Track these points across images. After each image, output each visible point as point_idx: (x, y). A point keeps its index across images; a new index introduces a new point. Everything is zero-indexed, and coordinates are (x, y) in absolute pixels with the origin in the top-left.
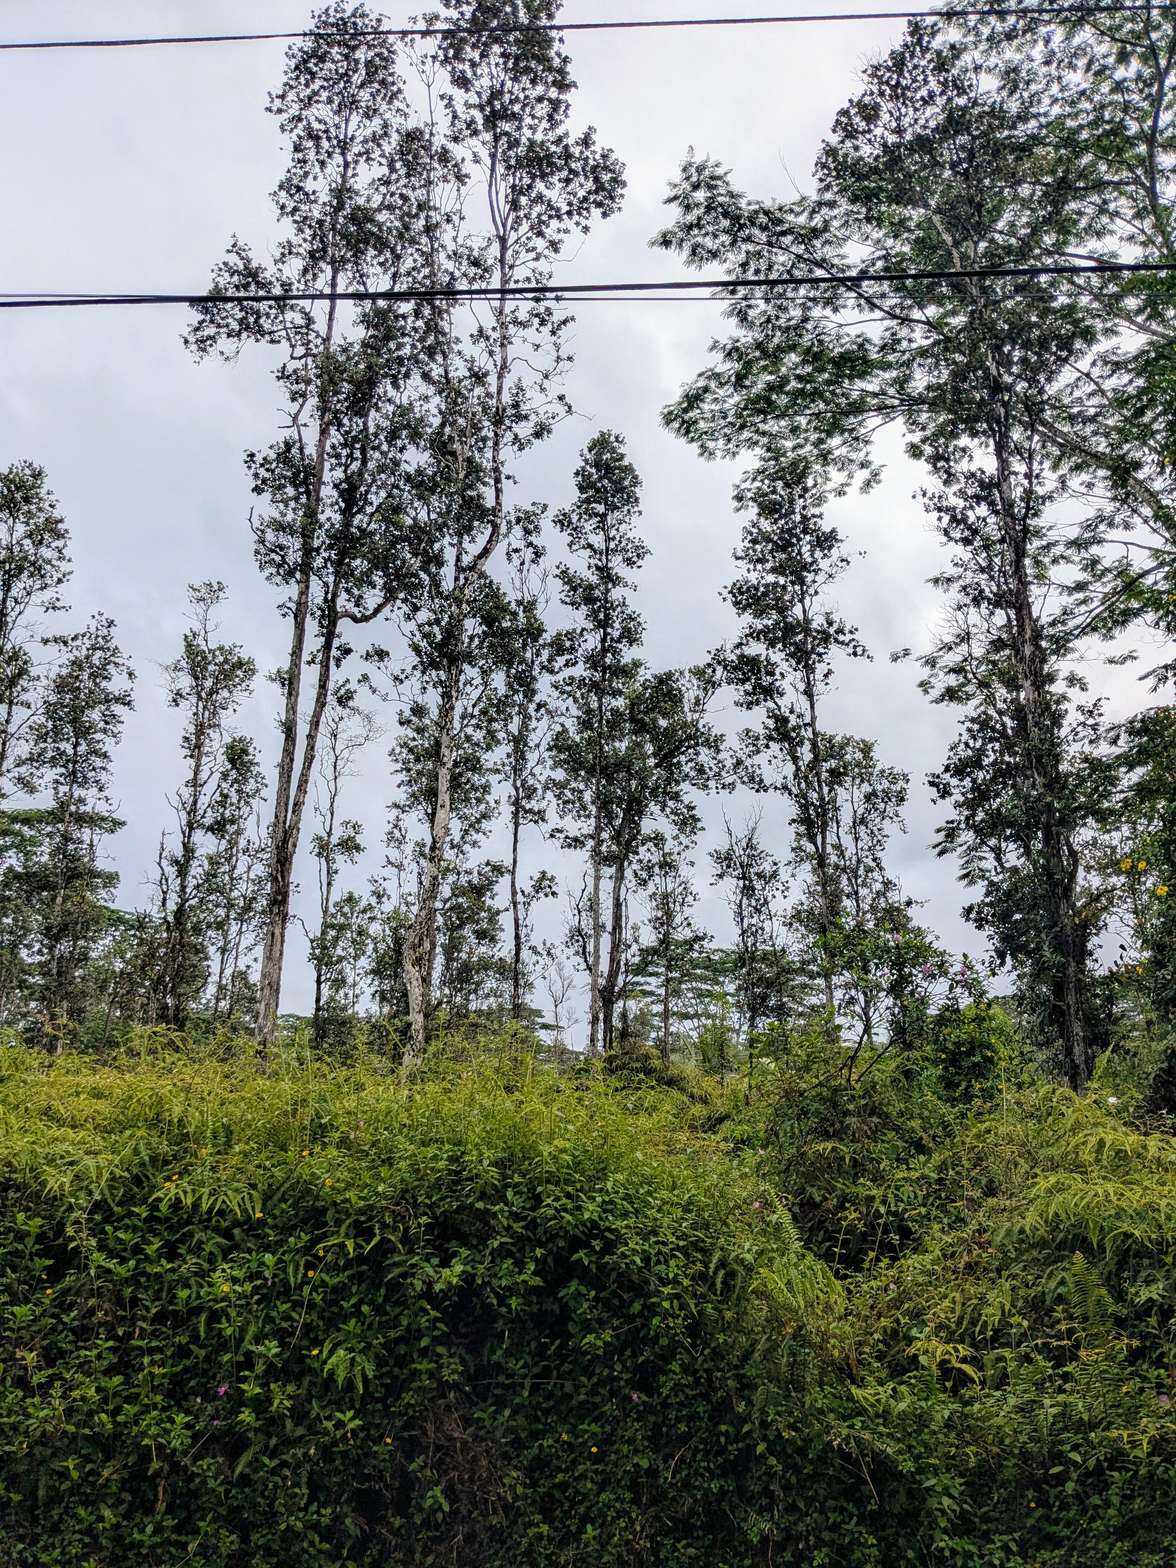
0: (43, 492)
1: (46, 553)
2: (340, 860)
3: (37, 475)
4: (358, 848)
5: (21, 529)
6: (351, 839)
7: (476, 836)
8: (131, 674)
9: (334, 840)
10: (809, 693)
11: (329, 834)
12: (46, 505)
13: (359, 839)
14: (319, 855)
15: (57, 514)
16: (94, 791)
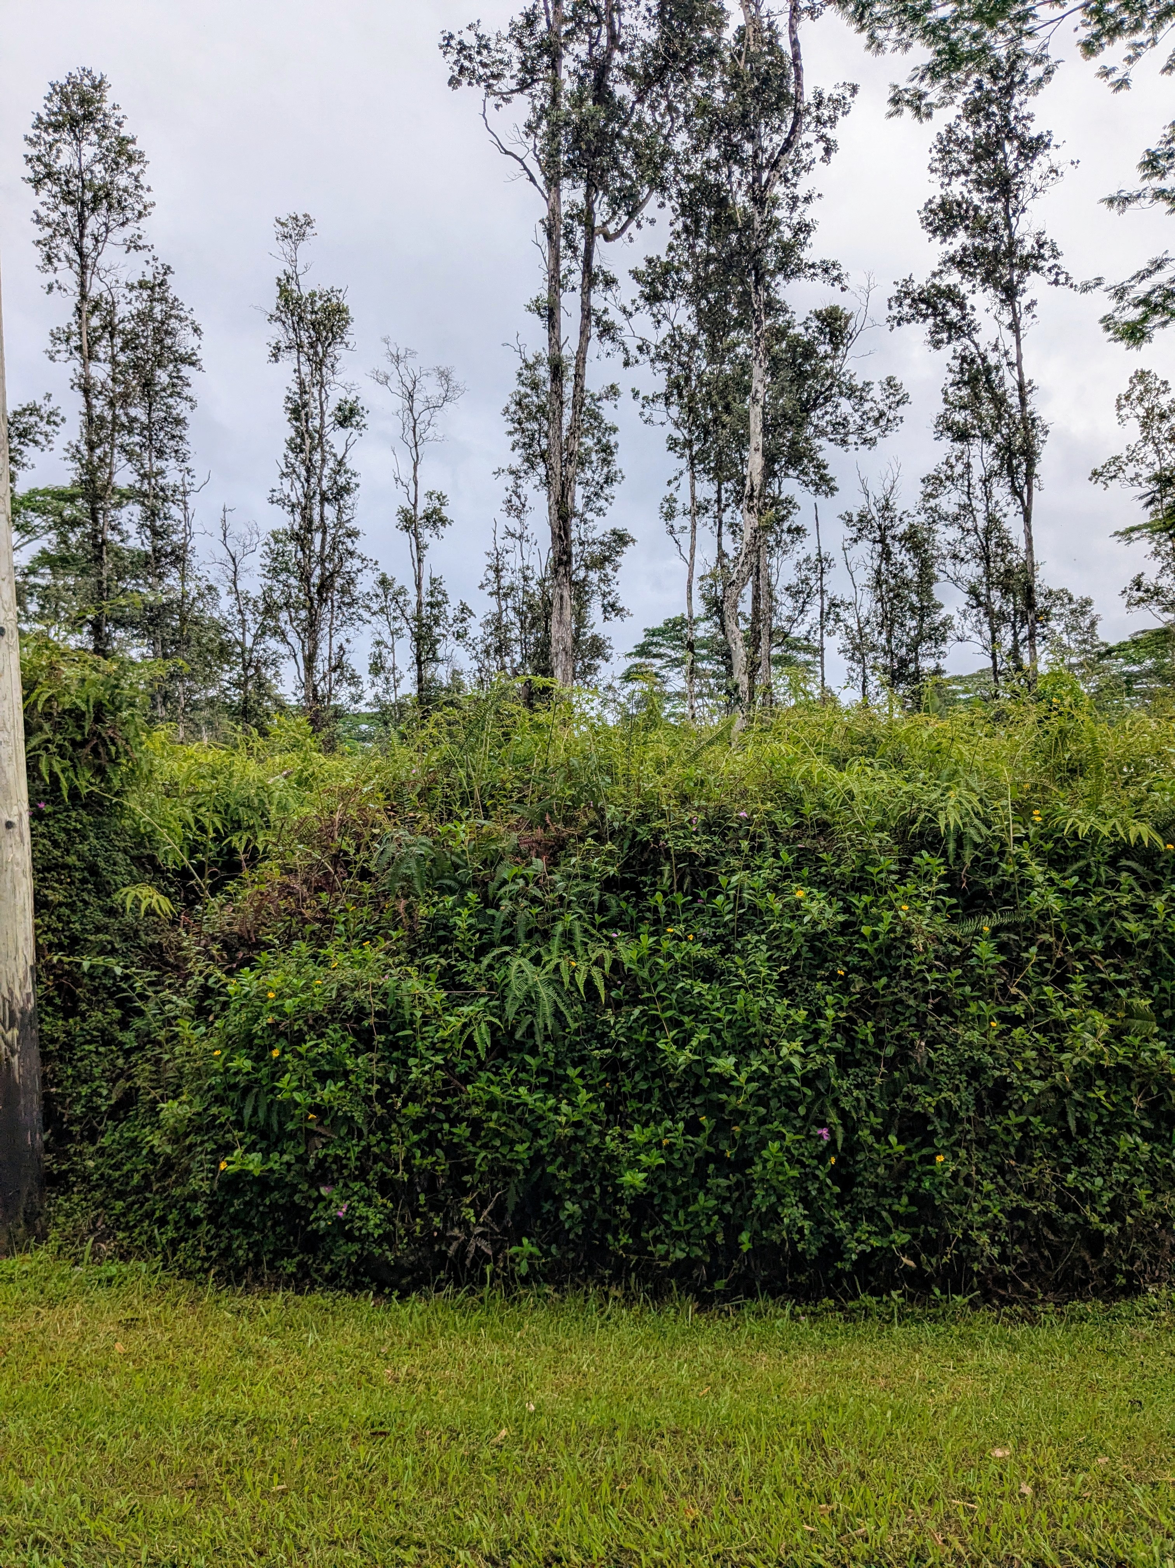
0: (106, 106)
1: (123, 181)
2: (426, 533)
3: (98, 86)
4: (443, 521)
5: (89, 152)
6: (435, 511)
7: (601, 503)
8: (196, 330)
9: (420, 513)
10: (1014, 327)
11: (415, 506)
12: (112, 123)
13: (445, 512)
14: (407, 529)
15: (124, 132)
16: (172, 462)
